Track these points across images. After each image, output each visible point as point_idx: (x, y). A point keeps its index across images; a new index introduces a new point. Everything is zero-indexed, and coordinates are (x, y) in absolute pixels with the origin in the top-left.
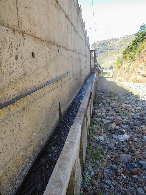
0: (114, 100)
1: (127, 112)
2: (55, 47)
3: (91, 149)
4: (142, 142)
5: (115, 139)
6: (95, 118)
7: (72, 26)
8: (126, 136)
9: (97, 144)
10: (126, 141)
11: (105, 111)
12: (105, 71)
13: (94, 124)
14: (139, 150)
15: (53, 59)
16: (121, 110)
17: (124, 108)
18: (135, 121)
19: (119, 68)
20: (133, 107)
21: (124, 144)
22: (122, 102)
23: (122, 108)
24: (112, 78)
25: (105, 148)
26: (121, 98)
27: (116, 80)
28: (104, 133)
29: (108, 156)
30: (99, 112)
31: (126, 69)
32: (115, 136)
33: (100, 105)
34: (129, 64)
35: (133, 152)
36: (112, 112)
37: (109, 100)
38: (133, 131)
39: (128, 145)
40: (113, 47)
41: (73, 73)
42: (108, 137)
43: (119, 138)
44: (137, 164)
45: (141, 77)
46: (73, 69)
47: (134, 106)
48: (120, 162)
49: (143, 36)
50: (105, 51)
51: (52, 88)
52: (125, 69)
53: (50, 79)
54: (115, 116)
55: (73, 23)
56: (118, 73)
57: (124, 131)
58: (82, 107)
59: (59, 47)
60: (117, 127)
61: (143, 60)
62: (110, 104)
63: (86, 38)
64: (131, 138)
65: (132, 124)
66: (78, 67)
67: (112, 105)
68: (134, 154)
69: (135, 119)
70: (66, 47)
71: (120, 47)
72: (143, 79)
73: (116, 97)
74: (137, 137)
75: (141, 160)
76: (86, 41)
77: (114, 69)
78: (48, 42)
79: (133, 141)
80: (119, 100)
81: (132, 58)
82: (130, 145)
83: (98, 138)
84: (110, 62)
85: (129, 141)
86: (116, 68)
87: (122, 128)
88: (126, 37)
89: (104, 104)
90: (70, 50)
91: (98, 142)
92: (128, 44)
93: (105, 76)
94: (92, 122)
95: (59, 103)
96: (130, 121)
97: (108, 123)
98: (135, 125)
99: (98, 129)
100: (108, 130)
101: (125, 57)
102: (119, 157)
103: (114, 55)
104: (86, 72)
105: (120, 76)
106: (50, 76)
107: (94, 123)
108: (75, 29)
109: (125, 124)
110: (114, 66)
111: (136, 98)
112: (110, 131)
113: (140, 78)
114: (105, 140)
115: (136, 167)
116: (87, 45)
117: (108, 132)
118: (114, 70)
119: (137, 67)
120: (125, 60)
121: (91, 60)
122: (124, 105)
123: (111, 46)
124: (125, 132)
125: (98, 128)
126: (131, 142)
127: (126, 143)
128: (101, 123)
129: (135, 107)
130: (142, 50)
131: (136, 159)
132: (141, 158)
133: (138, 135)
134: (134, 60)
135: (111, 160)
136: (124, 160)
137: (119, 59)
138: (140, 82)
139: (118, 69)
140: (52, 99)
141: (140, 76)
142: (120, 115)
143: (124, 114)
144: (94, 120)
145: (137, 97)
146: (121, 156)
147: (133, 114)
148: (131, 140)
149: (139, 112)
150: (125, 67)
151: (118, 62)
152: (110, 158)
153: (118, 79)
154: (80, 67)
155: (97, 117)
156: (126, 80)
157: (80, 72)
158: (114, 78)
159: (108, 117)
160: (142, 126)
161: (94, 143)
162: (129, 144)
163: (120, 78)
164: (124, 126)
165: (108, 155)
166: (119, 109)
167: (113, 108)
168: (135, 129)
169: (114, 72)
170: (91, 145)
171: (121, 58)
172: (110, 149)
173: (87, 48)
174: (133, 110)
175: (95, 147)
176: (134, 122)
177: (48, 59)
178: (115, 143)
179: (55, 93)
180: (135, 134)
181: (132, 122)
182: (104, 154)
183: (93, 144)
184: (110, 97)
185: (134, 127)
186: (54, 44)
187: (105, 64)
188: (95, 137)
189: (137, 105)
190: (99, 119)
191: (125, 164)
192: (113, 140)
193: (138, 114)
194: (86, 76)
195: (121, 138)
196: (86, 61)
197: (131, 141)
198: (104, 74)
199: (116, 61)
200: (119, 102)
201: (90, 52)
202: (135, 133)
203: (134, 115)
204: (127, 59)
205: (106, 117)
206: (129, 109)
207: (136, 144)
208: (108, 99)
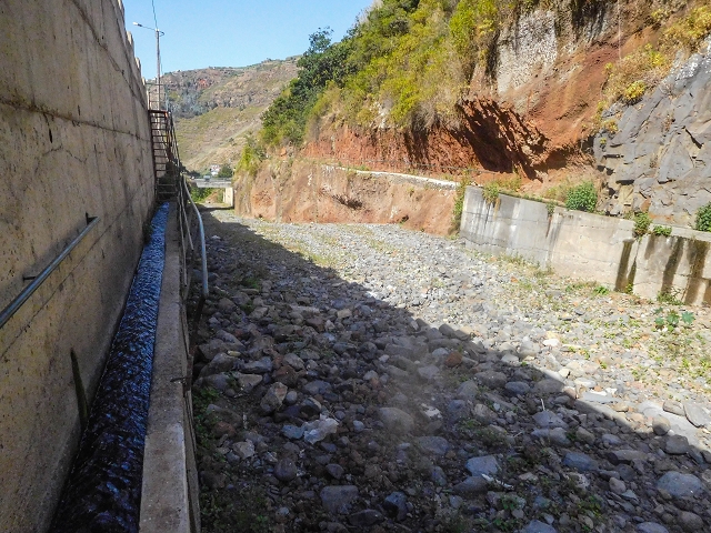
0: (260, 294)
1: (310, 332)
2: (36, 121)
3: (216, 503)
4: (379, 428)
5: (293, 440)
6: (205, 375)
7: (88, 27)
8: (329, 423)
9: (235, 478)
10: (331, 438)
11: (238, 342)
12: (203, 186)
13: (208, 399)
14: (376, 459)
15: (32, 171)
16: (291, 330)
17: (300, 320)
18: (343, 361)
19: (254, 174)
20: (326, 311)
21: (326, 452)
22: (288, 298)
23: (292, 320)
24: (233, 208)
25: (267, 484)
26: (283, 283)
27: (247, 217)
28: (252, 425)
29: (284, 510)
30: (217, 351)
31: (278, 177)
32: (290, 430)
33: (213, 320)
34: (285, 159)
35: (358, 471)
36: (263, 343)
37: (241, 296)
38: (343, 396)
39: (338, 453)
40: (226, 99)
41: (106, 215)
42: (268, 439)
43: (306, 435)
44: (379, 510)
45: (331, 205)
46: (103, 199)
47: (327, 308)
48: (326, 519)
49: (321, 69)
50: (196, 109)
51: (42, 299)
52: (275, 177)
53: (32, 261)
54: (275, 354)
55: (89, 13)
56: (254, 192)
57: (317, 403)
58: (165, 348)
59: (49, 118)
60: (293, 395)
61: (329, 149)
62: (248, 311)
63: (133, 66)
64: (345, 424)
65: (336, 372)
66: (119, 185)
67: (258, 313)
68: (364, 478)
69: (340, 355)
70: (75, 113)
71: (250, 100)
72: (335, 211)
73: (265, 283)
74: (360, 416)
75: (388, 491)
76: (132, 77)
77: (237, 178)
78: (8, 102)
79: (352, 434)
80: (277, 295)
81: (295, 140)
82: (347, 450)
83: (235, 454)
84: (220, 150)
85: (341, 434)
86: (243, 175)
87: (309, 393)
88: (266, 68)
89: (226, 314)
90: (87, 123)
91: (237, 468)
92: (276, 89)
93: (207, 203)
94: (199, 395)
95: (73, 355)
96: (328, 363)
97: (256, 387)
98: (346, 377)
99: (227, 417)
100: (261, 414)
101: (273, 135)
102: (318, 502)
103: (230, 128)
104: (144, 198)
105: (261, 202)
106: (28, 250)
107: (208, 395)
108: (96, 37)
109: (314, 378)
110: (234, 165)
111: (329, 278)
112: (271, 414)
113: (325, 205)
114: (260, 454)
115: (378, 522)
116: (136, 92)
117: (263, 420)
118: (237, 182)
119: (315, 172)
120: (272, 147)
121: (153, 151)
122: (297, 310)
123: (217, 93)
124: (320, 406)
125: (226, 414)
126: (345, 440)
127: (330, 447)
128: (232, 391)
129: (333, 310)
130: (324, 114)
131: (372, 493)
132: (388, 483)
133: (361, 408)
134: (302, 146)
135: (297, 520)
136: (337, 508)
137: (250, 141)
138: (328, 221)
139: (251, 179)
140: (47, 343)
141: (327, 201)
142: (292, 349)
143: (304, 343)
144: (205, 383)
145: (331, 274)
146: (325, 497)
147: (331, 338)
148: (346, 430)
149: (347, 327)
150: (276, 171)
151: (247, 151)
152: (292, 516)
153: (256, 212)
154: (125, 185)
155: (215, 371)
156: (283, 215)
157: (127, 206)
158: (240, 208)
159: (252, 365)
160: (368, 376)
161: (225, 475)
162: (343, 446)
163: (261, 209)
164: (313, 387)
165: (284, 505)
166: (284, 329)
167: (262, 324)
168: (350, 388)
169: (237, 189)
170: (215, 486)
171: (258, 139)
172: (284, 482)
173: (138, 103)
174: (329, 322)
175: (231, 490)
176: (341, 365)
177: (15, 177)
178: (295, 456)
179: (53, 317)
180: (352, 407)
181: (335, 368)
182: (270, 508)
183: (219, 481)
184: (245, 284)
185: (344, 383)
186: (33, 108)
187: (201, 158)
188: (223, 451)
189: (338, 305)
190: (222, 377)
191: (341, 521)
192: (288, 446)
193: (347, 334)
194: (146, 215)
195: (313, 432)
196: (139, 154)
197: (345, 434)
198: (202, 197)
199: (241, 149)
200: (279, 299)
201: (150, 118)
202: (352, 402)
203: (334, 342)
204: (278, 143)
205: (247, 366)
206: (317, 321)
207: (363, 440)
208: (239, 295)
